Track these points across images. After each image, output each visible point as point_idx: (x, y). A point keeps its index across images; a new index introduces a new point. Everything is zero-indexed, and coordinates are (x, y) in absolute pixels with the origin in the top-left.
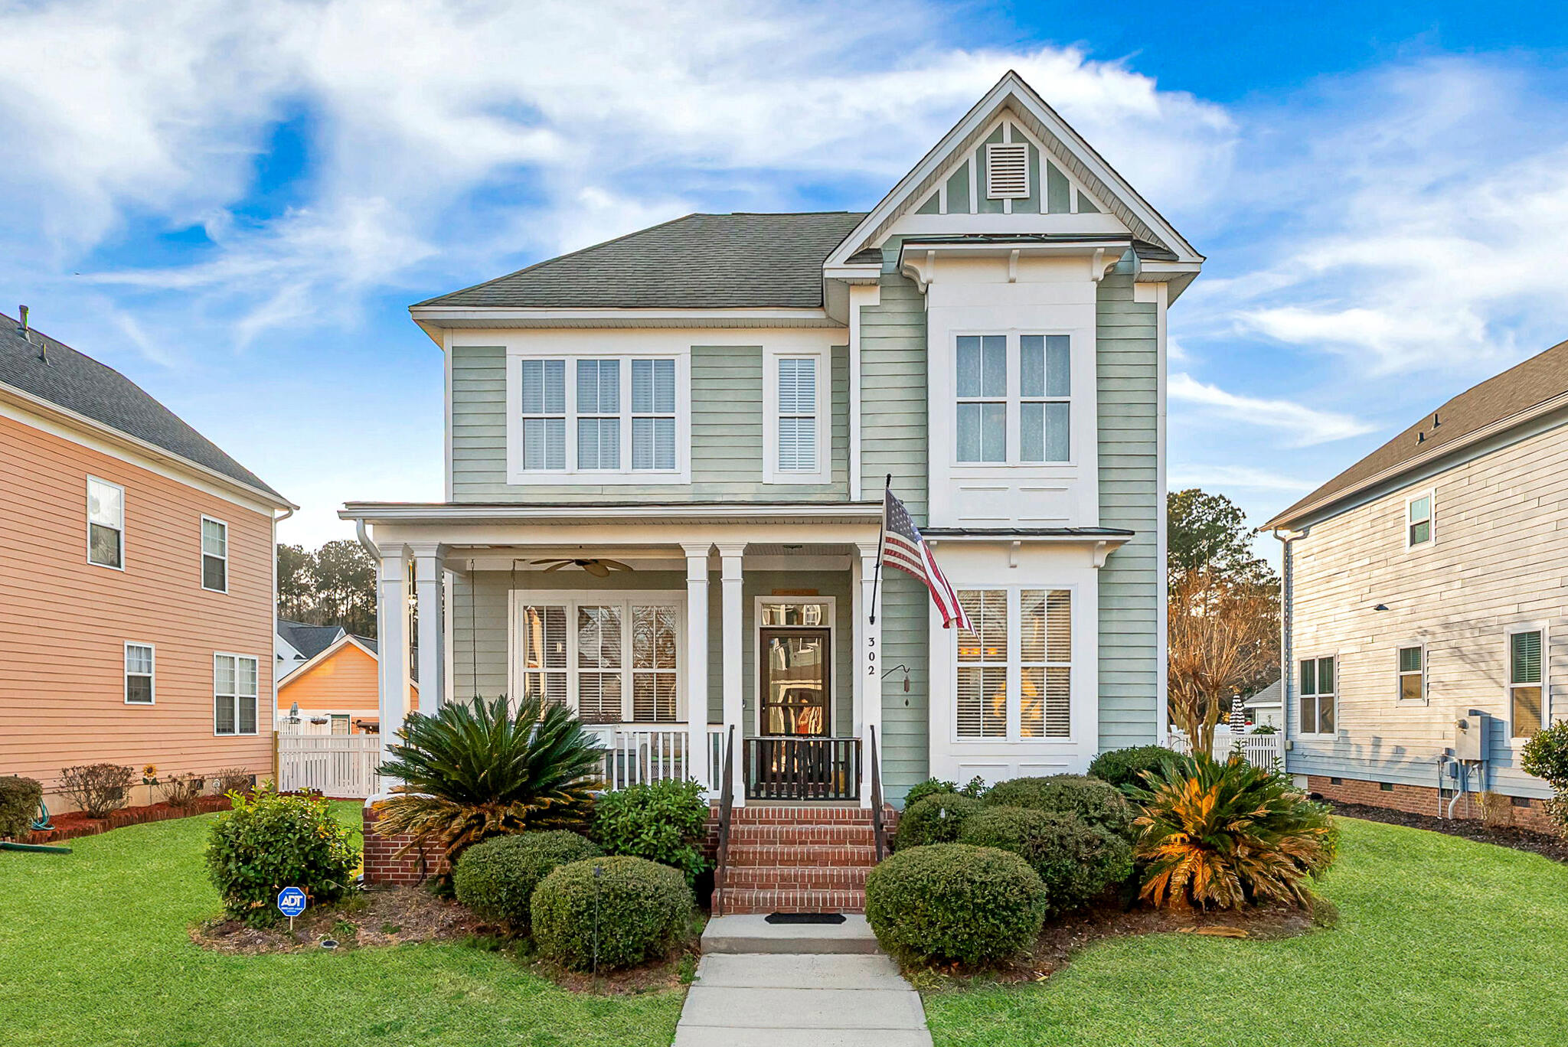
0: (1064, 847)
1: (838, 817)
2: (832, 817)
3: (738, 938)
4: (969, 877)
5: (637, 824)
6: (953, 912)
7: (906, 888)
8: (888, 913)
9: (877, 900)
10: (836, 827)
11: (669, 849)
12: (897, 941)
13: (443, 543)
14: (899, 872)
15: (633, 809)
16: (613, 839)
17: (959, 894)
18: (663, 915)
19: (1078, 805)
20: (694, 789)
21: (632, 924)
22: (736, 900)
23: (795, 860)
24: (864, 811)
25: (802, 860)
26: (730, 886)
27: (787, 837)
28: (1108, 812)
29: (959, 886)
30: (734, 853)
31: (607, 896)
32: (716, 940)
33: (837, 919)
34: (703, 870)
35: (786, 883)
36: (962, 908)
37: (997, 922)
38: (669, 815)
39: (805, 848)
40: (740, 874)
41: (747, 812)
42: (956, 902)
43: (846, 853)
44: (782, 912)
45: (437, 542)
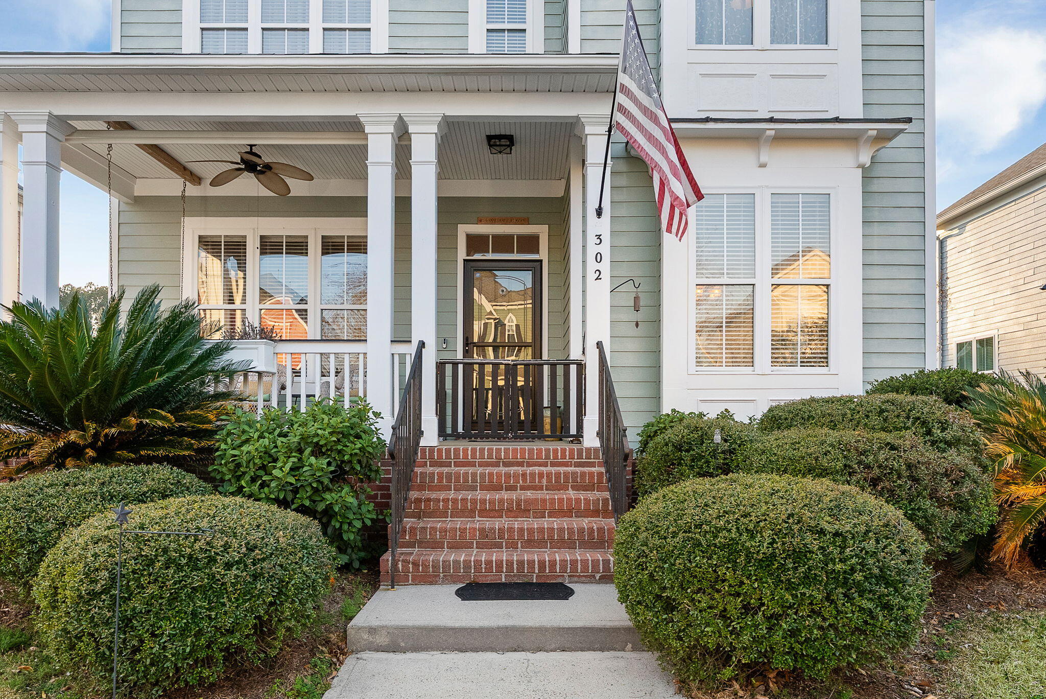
0: (916, 480)
1: (556, 457)
2: (548, 457)
3: (408, 628)
4: (813, 523)
5: (270, 456)
6: (790, 587)
7: (700, 544)
8: (664, 589)
9: (642, 567)
10: (553, 470)
11: (316, 490)
12: (680, 639)
13: (56, 113)
14: (680, 517)
15: (266, 435)
16: (239, 478)
17: (799, 555)
18: (259, 596)
19: (913, 424)
20: (361, 413)
21: (194, 614)
22: (416, 564)
23: (502, 510)
24: (588, 450)
25: (510, 510)
26: (411, 545)
27: (491, 481)
28: (960, 433)
29: (798, 540)
30: (418, 501)
31: (151, 562)
32: (372, 630)
33: (561, 592)
34: (369, 523)
35: (488, 540)
36: (808, 579)
37: (870, 605)
38: (317, 443)
39: (514, 495)
40: (424, 529)
41: (440, 451)
42: (796, 569)
43: (569, 500)
44: (482, 580)
45: (46, 111)
